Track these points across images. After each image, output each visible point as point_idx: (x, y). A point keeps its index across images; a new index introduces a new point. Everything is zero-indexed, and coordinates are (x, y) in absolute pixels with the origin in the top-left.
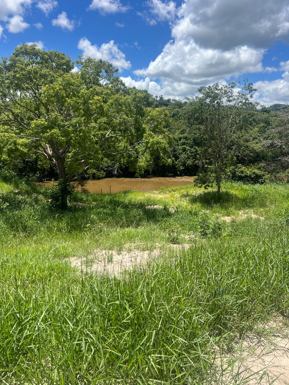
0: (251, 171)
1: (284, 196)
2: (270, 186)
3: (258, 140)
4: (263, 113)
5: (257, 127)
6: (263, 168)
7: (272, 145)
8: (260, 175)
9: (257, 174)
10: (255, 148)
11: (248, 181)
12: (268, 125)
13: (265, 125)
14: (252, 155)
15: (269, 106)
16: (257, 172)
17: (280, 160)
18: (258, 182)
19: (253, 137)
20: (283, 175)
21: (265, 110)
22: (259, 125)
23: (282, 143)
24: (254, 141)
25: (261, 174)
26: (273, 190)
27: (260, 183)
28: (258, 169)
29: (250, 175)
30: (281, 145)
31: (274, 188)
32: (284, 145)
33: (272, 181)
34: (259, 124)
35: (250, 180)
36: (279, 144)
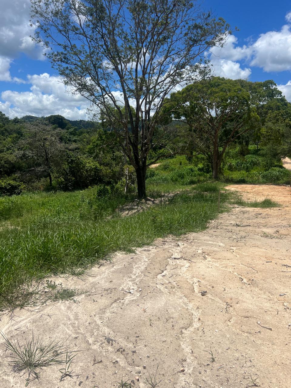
0: (5, 182)
1: (39, 204)
2: (26, 196)
3: (12, 150)
4: (15, 124)
5: (10, 138)
6: (18, 178)
7: (24, 155)
8: (16, 186)
9: (13, 185)
10: (10, 159)
11: (4, 193)
12: (21, 136)
13: (18, 136)
14: (7, 166)
15: (22, 117)
16: (12, 182)
17: (33, 170)
18: (15, 193)
19: (7, 148)
20: (40, 184)
21: (16, 121)
22: (12, 136)
23: (33, 153)
24: (8, 152)
25: (16, 184)
26: (29, 199)
27: (16, 194)
28: (13, 180)
29: (5, 187)
30: (33, 156)
31: (31, 197)
32: (35, 155)
33: (29, 191)
34: (12, 134)
35: (6, 192)
36: (30, 154)
